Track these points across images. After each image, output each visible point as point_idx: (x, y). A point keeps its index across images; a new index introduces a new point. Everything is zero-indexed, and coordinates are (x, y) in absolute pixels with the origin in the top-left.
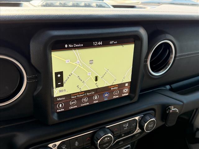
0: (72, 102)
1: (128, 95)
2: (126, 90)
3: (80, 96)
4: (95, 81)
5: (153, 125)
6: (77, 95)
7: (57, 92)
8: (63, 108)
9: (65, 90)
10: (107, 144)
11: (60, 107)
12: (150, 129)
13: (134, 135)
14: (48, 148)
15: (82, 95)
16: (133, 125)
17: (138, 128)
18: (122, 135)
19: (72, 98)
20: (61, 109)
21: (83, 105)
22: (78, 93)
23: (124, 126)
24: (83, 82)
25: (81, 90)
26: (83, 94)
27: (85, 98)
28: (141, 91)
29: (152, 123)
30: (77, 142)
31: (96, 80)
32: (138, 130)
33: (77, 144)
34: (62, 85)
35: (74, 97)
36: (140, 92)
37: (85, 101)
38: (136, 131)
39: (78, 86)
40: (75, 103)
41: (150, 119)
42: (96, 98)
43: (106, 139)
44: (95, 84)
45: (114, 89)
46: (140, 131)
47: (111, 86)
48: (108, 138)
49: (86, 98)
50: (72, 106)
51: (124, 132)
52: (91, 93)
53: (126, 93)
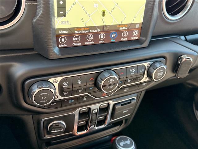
0: (76, 37)
1: (137, 39)
2: (136, 33)
3: (85, 32)
4: (102, 16)
5: (162, 73)
6: (81, 31)
7: (59, 23)
8: (65, 44)
9: (68, 22)
10: (112, 87)
11: (62, 42)
12: (159, 77)
13: (141, 83)
14: (48, 82)
15: (87, 32)
16: (141, 71)
17: (145, 76)
18: (128, 80)
19: (76, 34)
20: (63, 44)
21: (88, 43)
22: (83, 27)
23: (131, 71)
24: (89, 15)
25: (85, 25)
26: (87, 30)
27: (89, 35)
28: (153, 37)
29: (162, 70)
30: (79, 81)
31: (104, 15)
32: (145, 79)
33: (79, 82)
34: (64, 15)
35: (78, 32)
36: (151, 39)
37: (90, 39)
38: (143, 79)
39: (82, 19)
40: (79, 40)
41: (160, 66)
42: (103, 38)
43: (111, 80)
44: (102, 20)
45: (122, 30)
46: (147, 79)
47: (119, 25)
48: (113, 80)
49: (92, 36)
50: (76, 43)
51: (130, 78)
52: (97, 31)
53: (136, 37)
